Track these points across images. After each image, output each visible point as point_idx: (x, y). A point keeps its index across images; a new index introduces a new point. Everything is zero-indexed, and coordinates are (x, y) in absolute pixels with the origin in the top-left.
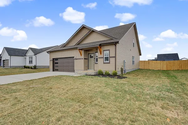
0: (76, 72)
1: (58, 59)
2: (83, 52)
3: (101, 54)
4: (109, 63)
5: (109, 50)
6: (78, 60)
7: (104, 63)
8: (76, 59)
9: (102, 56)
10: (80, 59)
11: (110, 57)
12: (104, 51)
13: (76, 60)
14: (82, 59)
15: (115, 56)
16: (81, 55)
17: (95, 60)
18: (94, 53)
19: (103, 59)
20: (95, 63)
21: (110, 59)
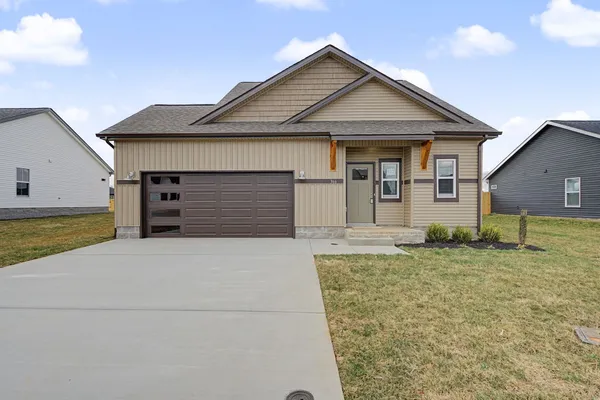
0: (304, 237)
1: (182, 179)
3: (424, 167)
4: (456, 200)
5: (456, 157)
6: (312, 186)
7: (436, 200)
9: (428, 174)
10: (328, 181)
11: (459, 181)
12: (436, 157)
14: (340, 181)
15: (476, 177)
16: (333, 167)
17: (377, 186)
18: (373, 163)
19: (432, 186)
20: (381, 200)
21: (461, 185)
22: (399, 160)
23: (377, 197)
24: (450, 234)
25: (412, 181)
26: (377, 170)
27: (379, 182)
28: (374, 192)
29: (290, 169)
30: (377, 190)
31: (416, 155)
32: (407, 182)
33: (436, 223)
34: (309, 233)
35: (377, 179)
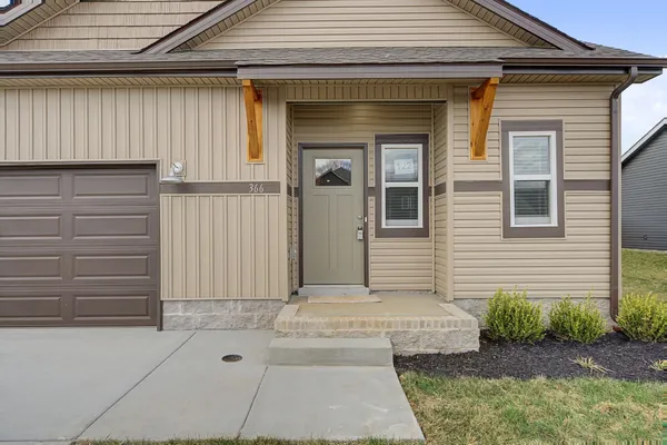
0: (185, 324)
2: (274, 123)
3: (479, 151)
4: (558, 232)
5: (556, 126)
6: (207, 201)
7: (509, 233)
8: (184, 188)
9: (487, 170)
10: (243, 187)
11: (567, 185)
12: (508, 127)
13: (179, 199)
14: (272, 187)
15: (605, 176)
16: (255, 153)
17: (372, 202)
18: (362, 147)
19: (498, 197)
20: (381, 233)
21: (569, 197)
22: (423, 139)
23: (372, 225)
24: (544, 320)
25: (450, 187)
26: (371, 162)
27: (375, 191)
28: (366, 214)
29: (149, 158)
30: (372, 211)
31: (458, 124)
32: (440, 189)
33: (510, 291)
34: (196, 315)
35: (372, 184)
